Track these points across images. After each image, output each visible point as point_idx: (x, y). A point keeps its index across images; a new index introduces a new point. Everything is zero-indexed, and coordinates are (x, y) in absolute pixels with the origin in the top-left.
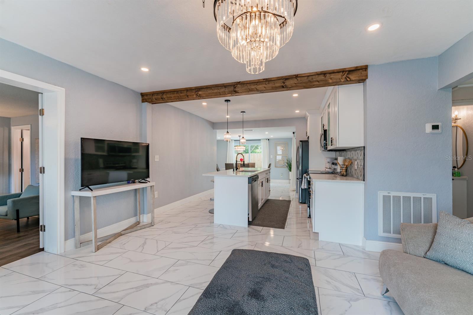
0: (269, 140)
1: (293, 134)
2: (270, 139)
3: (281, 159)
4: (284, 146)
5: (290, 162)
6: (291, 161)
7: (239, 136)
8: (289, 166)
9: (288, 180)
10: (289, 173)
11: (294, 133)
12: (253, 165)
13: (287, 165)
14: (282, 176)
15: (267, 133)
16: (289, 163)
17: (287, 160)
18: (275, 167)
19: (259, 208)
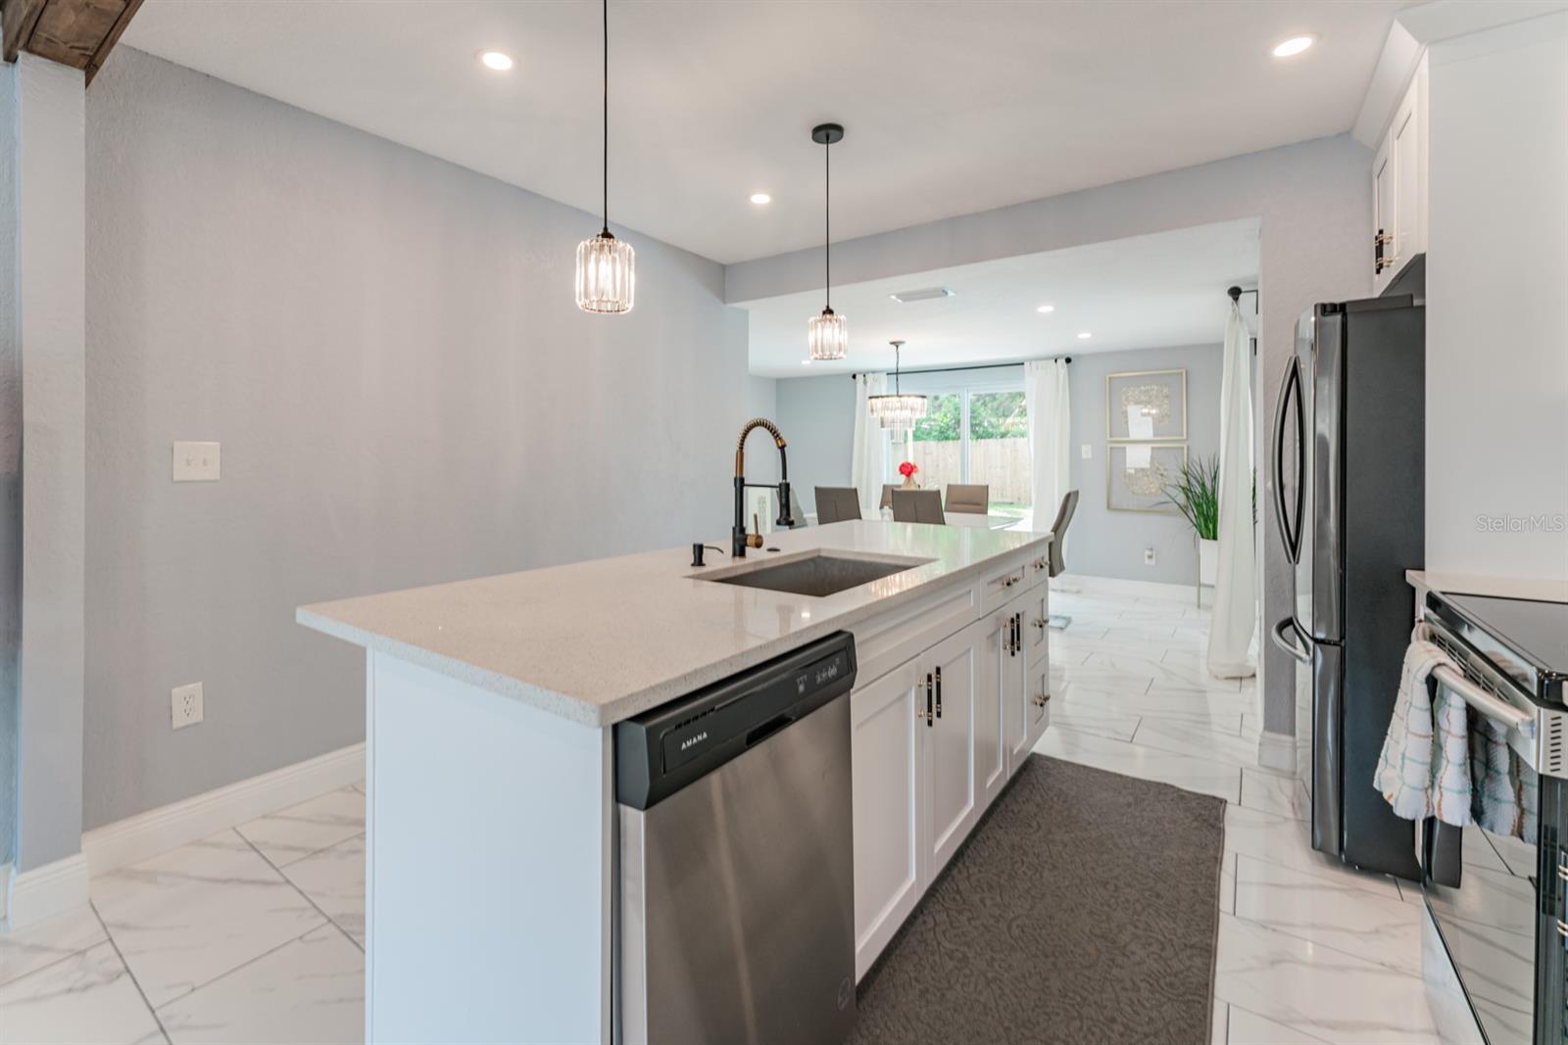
0: (1068, 360)
1: (1230, 299)
2: (1078, 356)
3: (1148, 466)
4: (1166, 390)
5: (1203, 485)
6: (1215, 478)
7: (892, 343)
8: (1198, 506)
9: (1194, 589)
10: (1196, 546)
11: (1235, 293)
12: (974, 500)
13: (1181, 498)
14: (1152, 562)
15: (1046, 309)
16: (1198, 490)
17: (1186, 474)
18: (1109, 507)
19: (861, 970)
